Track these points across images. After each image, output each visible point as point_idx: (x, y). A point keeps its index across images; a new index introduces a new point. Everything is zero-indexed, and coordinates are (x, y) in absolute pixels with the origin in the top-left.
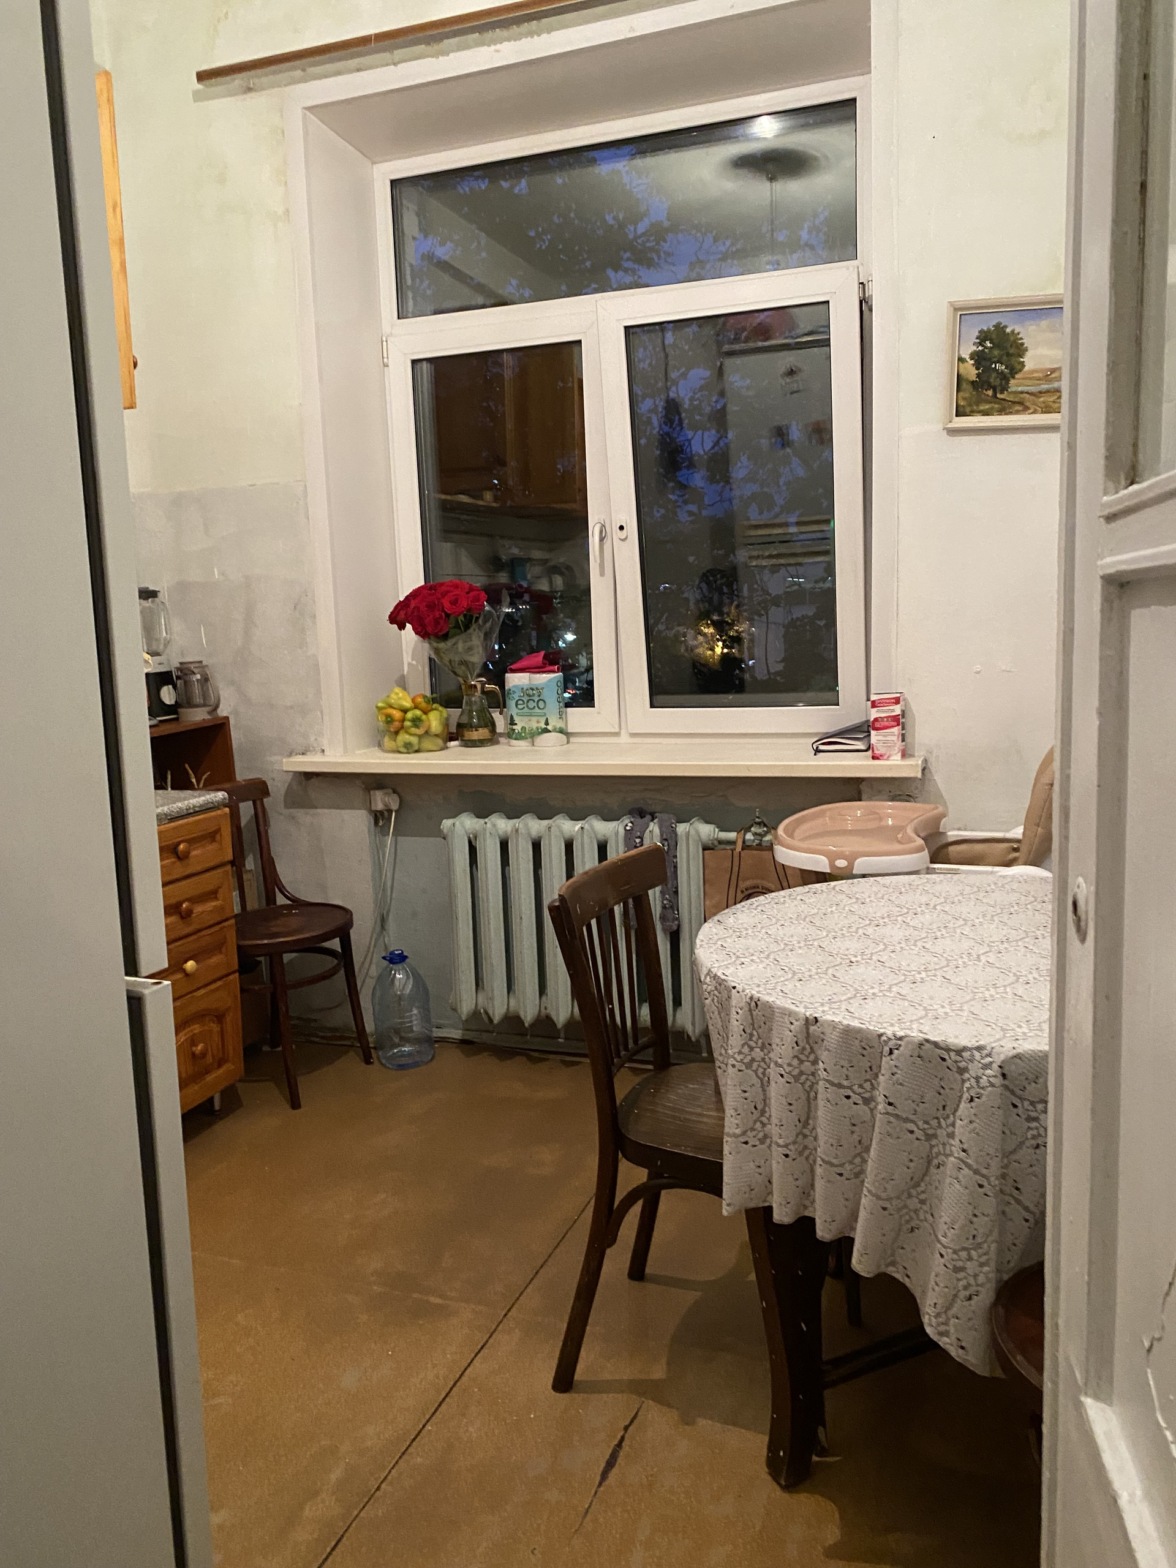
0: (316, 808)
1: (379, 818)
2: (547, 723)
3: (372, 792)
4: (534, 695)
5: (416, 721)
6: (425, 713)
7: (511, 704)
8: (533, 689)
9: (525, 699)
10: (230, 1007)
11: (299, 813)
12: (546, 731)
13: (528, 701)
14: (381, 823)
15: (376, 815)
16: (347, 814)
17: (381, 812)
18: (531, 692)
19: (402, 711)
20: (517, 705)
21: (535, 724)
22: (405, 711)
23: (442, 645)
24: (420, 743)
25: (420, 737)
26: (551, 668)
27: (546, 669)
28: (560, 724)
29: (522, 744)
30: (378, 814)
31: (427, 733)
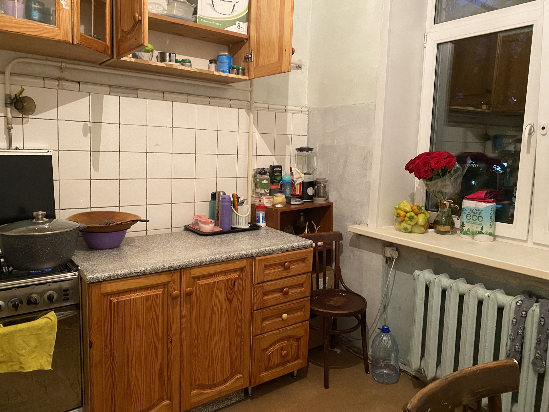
0: (362, 249)
1: (388, 260)
2: (482, 229)
3: (386, 247)
4: (477, 213)
5: (411, 218)
6: (417, 215)
7: (464, 216)
8: (477, 210)
9: (472, 214)
10: (303, 336)
11: (355, 250)
12: (480, 233)
13: (473, 216)
14: (389, 263)
15: (387, 259)
16: (374, 255)
17: (390, 258)
18: (475, 211)
19: (405, 212)
20: (466, 217)
21: (476, 228)
22: (407, 212)
23: (429, 183)
24: (412, 228)
25: (412, 226)
26: (489, 200)
27: (486, 200)
28: (490, 231)
29: (466, 238)
30: (388, 259)
31: (416, 224)
